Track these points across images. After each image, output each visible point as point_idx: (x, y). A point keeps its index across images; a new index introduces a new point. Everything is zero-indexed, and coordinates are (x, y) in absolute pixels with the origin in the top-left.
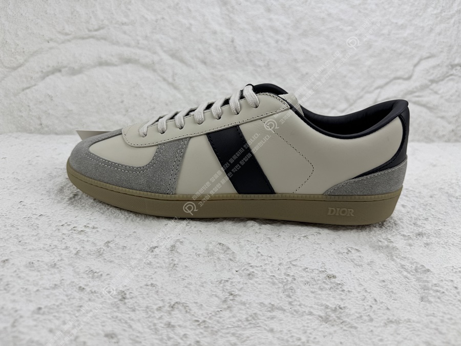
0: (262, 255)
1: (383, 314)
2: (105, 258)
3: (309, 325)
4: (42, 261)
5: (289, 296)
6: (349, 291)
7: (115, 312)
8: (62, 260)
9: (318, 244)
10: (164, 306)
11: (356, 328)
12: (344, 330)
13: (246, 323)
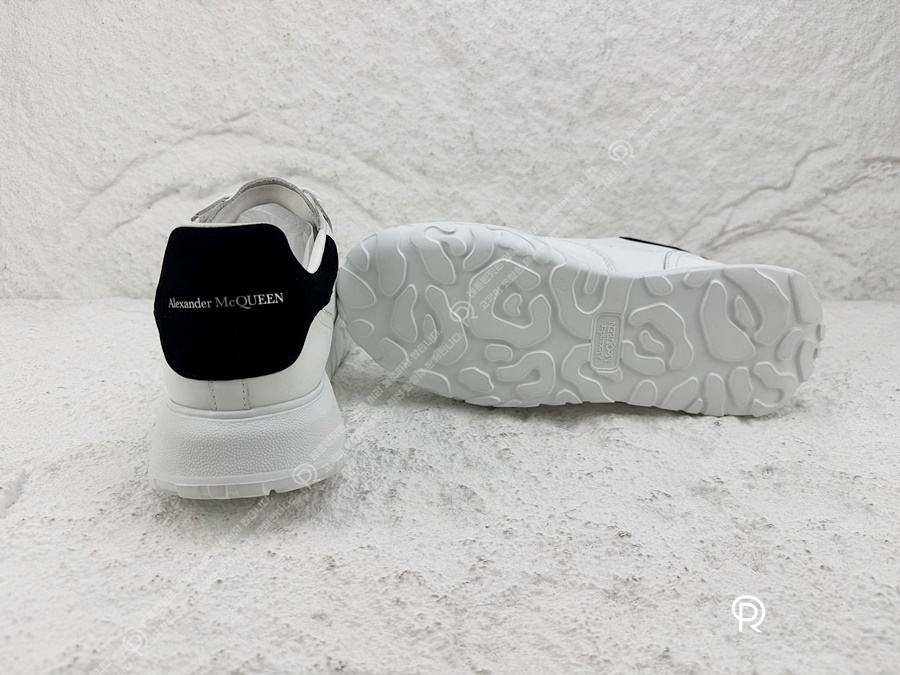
0: (523, 503)
1: (696, 587)
3: (589, 602)
5: (564, 564)
6: (649, 556)
7: (322, 585)
9: (608, 485)
10: (388, 577)
11: (655, 607)
12: (639, 610)
13: (501, 600)
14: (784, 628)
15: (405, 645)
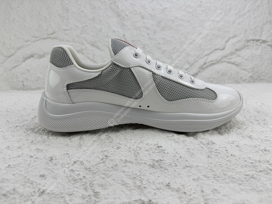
0: (127, 139)
1: (184, 163)
2: (46, 143)
3: (143, 168)
4: (14, 146)
5: (136, 157)
6: (167, 153)
7: (46, 166)
8: (24, 145)
11: (167, 169)
12: (162, 171)
13: (111, 169)
14: (215, 175)
15: (71, 184)
